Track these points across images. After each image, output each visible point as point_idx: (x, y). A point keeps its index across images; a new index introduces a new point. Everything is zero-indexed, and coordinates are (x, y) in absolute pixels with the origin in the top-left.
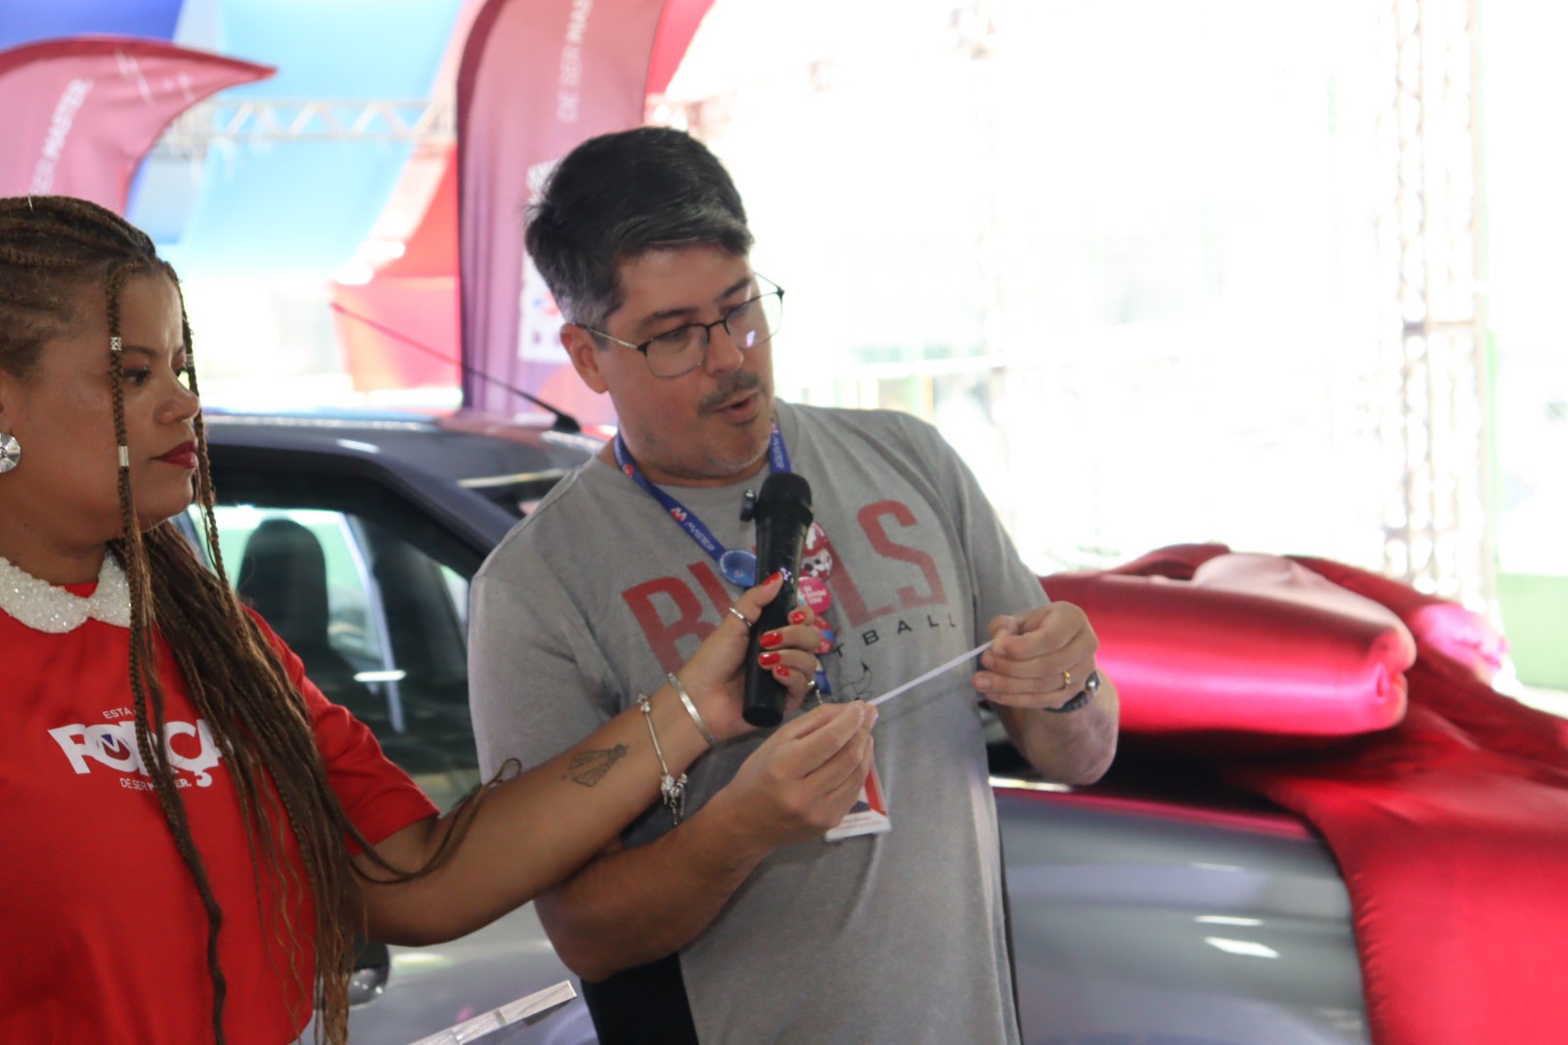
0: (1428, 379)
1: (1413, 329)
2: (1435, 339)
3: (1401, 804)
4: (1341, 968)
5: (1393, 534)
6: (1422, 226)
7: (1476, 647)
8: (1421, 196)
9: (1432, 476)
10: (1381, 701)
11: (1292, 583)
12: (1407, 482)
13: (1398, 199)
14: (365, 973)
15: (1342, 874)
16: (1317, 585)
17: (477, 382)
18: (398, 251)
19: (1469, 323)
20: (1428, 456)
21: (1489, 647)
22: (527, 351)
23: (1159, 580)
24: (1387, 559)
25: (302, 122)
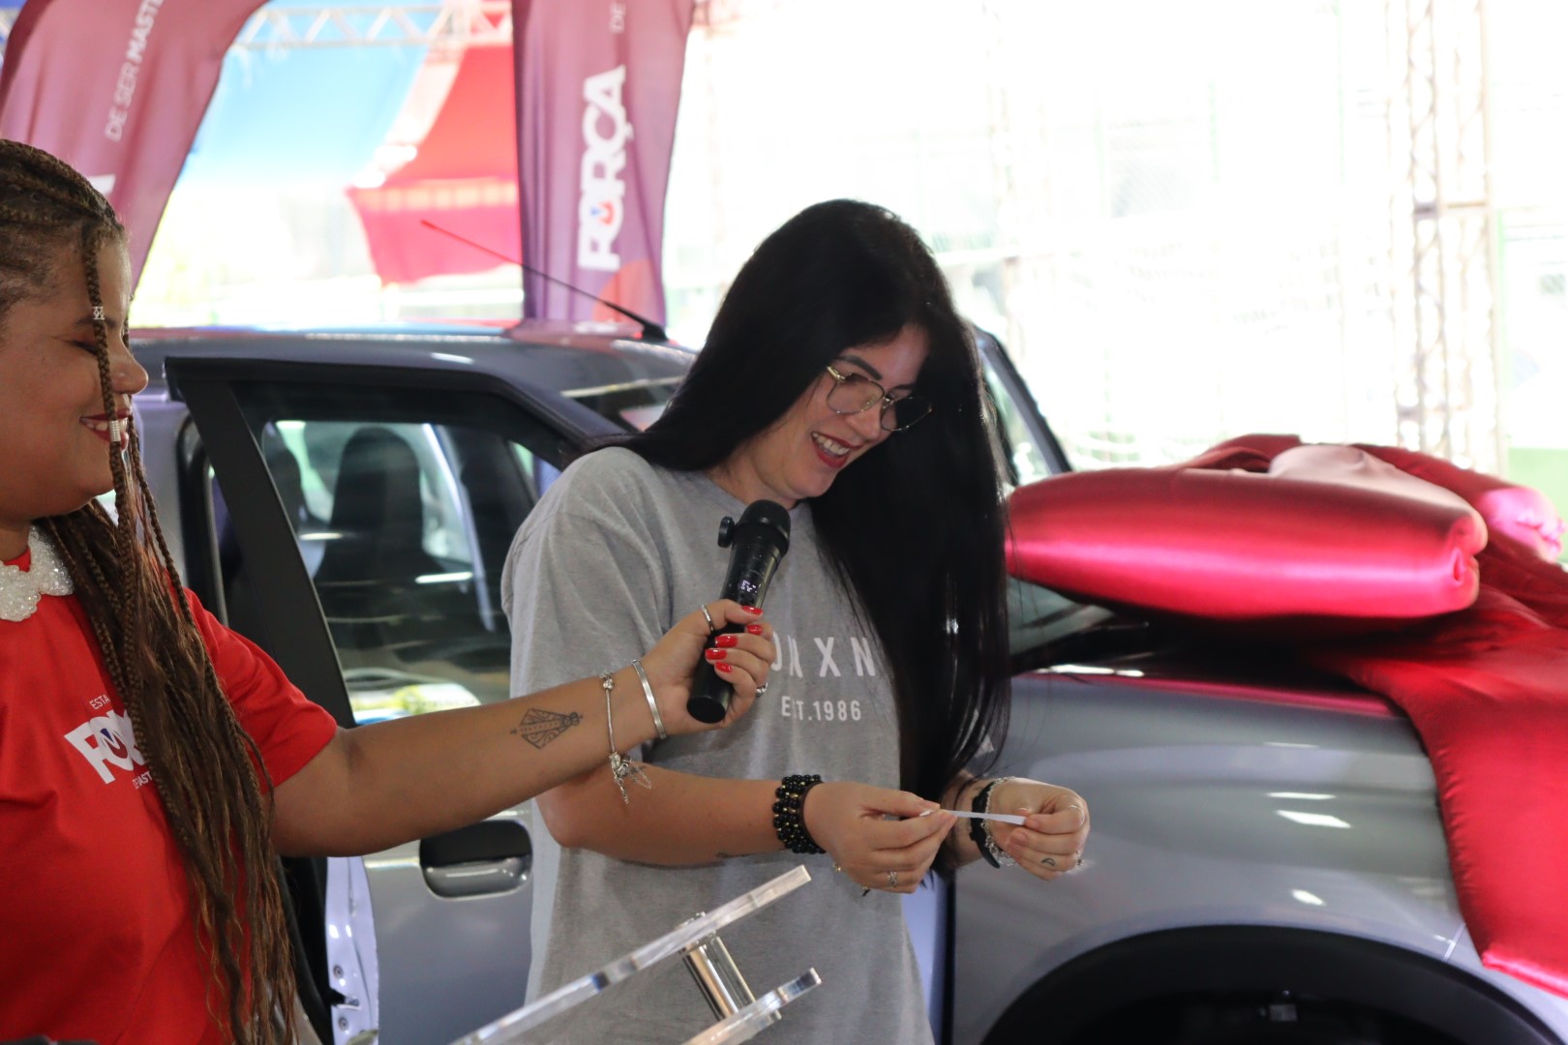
0: (1440, 259)
1: (1424, 211)
2: (1447, 222)
3: (1480, 680)
4: (1428, 840)
5: (1405, 414)
6: (1432, 109)
7: (1537, 528)
8: (1431, 81)
9: (1445, 354)
10: (1458, 583)
11: (1365, 472)
12: (1420, 362)
13: (1408, 80)
14: (510, 861)
15: (1425, 750)
16: (1388, 472)
17: (540, 282)
18: (410, 154)
19: (1481, 204)
20: (1441, 336)
21: (1549, 528)
22: (587, 260)
23: (1238, 473)
24: (1400, 437)
25: (316, 30)
